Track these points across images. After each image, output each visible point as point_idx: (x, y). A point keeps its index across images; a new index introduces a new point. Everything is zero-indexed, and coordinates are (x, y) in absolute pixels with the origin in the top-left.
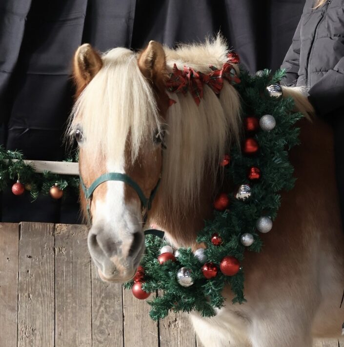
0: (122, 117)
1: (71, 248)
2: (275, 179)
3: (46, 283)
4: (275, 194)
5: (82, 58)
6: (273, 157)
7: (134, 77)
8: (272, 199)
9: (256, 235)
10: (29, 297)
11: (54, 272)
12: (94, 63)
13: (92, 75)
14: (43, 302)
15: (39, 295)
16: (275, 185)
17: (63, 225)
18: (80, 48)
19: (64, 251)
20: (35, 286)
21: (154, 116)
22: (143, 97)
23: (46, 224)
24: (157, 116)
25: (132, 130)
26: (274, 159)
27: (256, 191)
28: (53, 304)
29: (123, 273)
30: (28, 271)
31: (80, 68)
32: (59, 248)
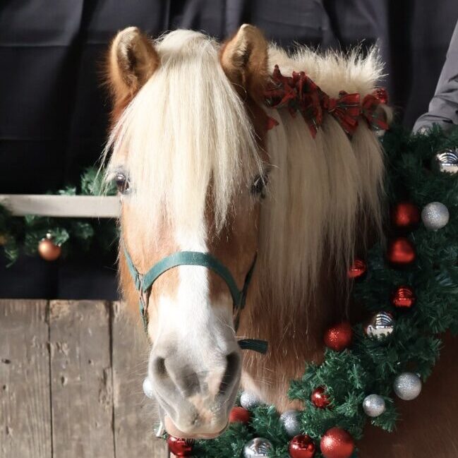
0: (198, 153)
1: (77, 343)
2: (438, 312)
3: (36, 408)
4: (433, 337)
5: (124, 52)
6: (437, 275)
7: (214, 82)
8: (427, 346)
9: (391, 400)
10: (7, 432)
11: (49, 387)
12: (143, 57)
13: (142, 80)
14: (32, 440)
15: (24, 429)
16: (436, 323)
17: (63, 302)
18: (120, 35)
19: (65, 349)
20: (18, 413)
21: (251, 150)
22: (231, 115)
23: (32, 301)
24: (256, 148)
25: (215, 176)
26: (438, 278)
27: (403, 327)
28: (49, 443)
29: (210, 422)
30: (4, 387)
31: (121, 67)
32: (57, 344)
